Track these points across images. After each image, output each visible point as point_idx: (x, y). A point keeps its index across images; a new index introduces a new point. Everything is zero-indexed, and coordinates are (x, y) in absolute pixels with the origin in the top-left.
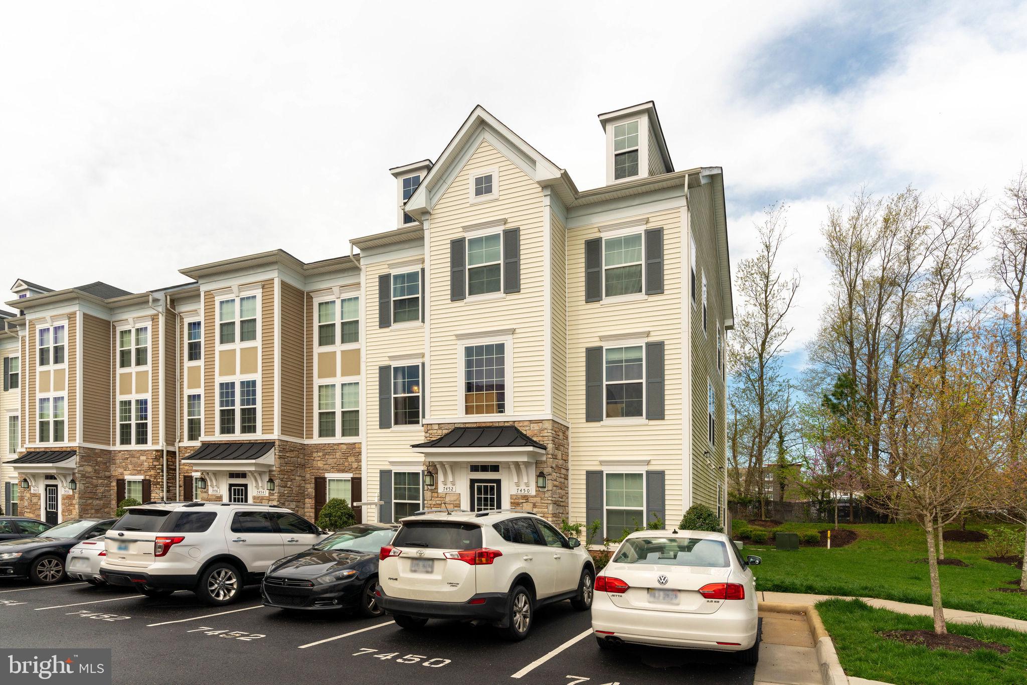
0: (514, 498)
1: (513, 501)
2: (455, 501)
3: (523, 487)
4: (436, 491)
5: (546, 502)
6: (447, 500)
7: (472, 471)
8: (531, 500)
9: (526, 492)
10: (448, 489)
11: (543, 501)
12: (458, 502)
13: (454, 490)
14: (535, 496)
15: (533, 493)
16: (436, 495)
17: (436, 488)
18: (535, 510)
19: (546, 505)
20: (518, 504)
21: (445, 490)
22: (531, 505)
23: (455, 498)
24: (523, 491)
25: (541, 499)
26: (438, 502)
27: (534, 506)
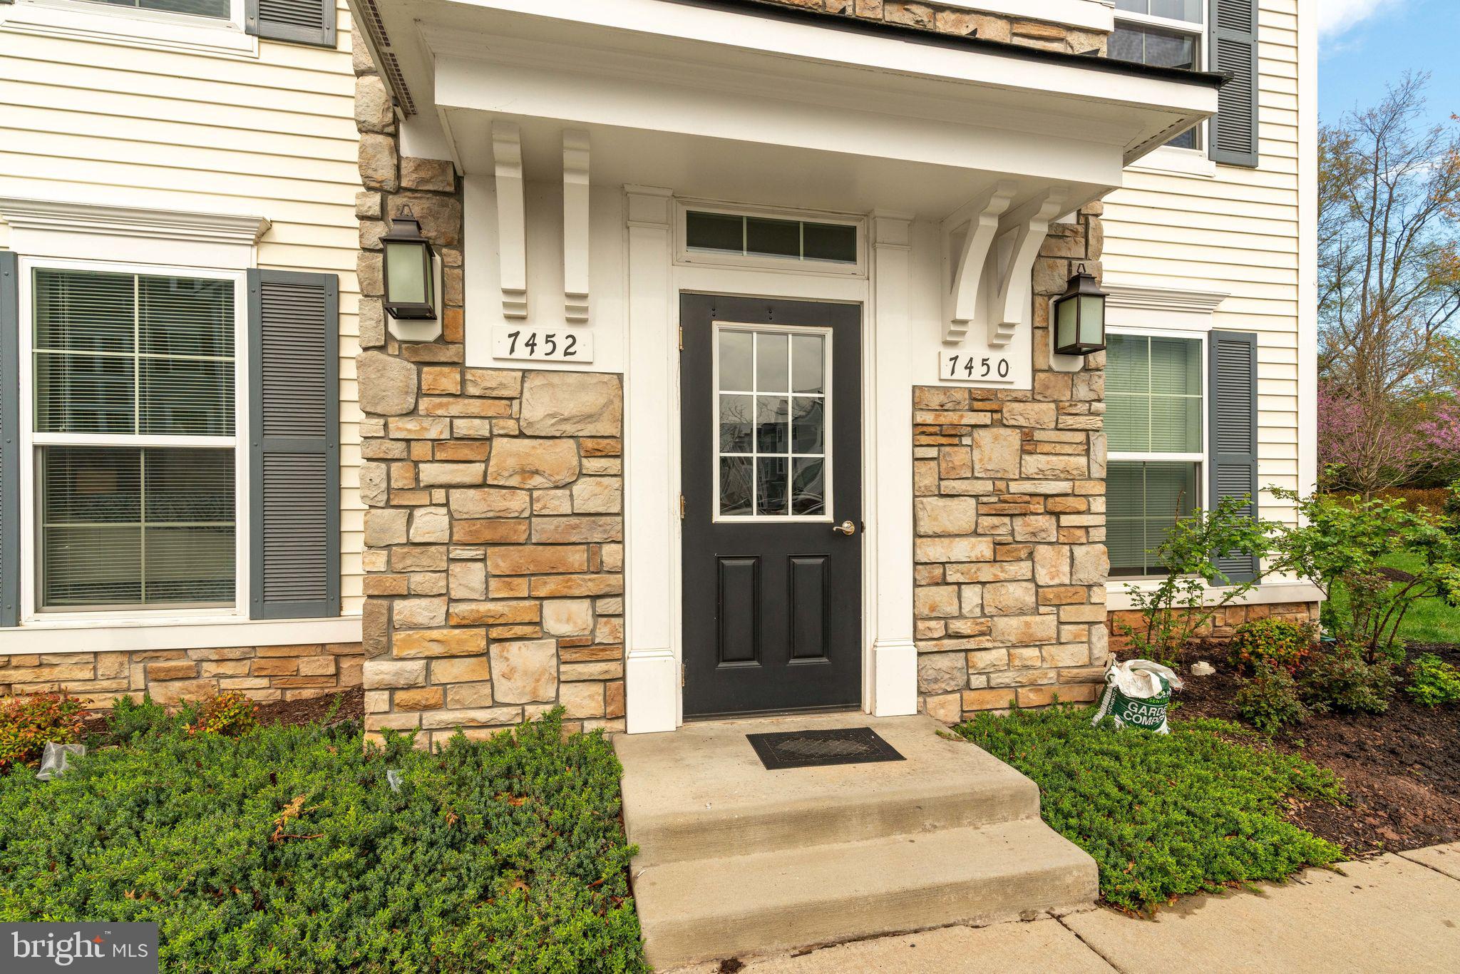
0: (935, 401)
1: (929, 418)
2: (589, 418)
3: (974, 347)
4: (448, 354)
5: (1082, 422)
6: (536, 409)
7: (695, 239)
8: (1016, 414)
9: (993, 375)
10: (542, 348)
11: (1070, 421)
12: (605, 428)
13: (582, 352)
14: (1033, 396)
15: (1021, 379)
16: (449, 381)
17: (453, 338)
18: (1033, 463)
19: (1081, 437)
20: (951, 435)
21: (522, 351)
22: (1014, 438)
23: (590, 400)
24: (978, 370)
25: (1060, 410)
26: (462, 427)
27: (1029, 444)
